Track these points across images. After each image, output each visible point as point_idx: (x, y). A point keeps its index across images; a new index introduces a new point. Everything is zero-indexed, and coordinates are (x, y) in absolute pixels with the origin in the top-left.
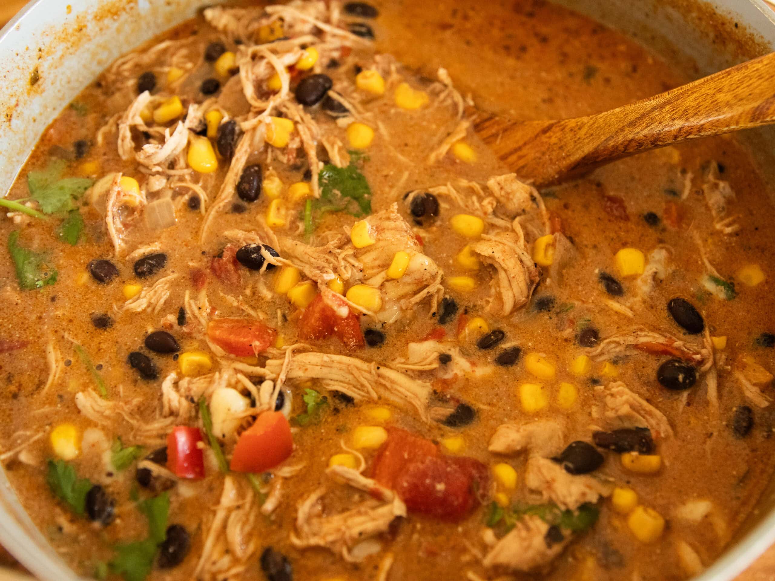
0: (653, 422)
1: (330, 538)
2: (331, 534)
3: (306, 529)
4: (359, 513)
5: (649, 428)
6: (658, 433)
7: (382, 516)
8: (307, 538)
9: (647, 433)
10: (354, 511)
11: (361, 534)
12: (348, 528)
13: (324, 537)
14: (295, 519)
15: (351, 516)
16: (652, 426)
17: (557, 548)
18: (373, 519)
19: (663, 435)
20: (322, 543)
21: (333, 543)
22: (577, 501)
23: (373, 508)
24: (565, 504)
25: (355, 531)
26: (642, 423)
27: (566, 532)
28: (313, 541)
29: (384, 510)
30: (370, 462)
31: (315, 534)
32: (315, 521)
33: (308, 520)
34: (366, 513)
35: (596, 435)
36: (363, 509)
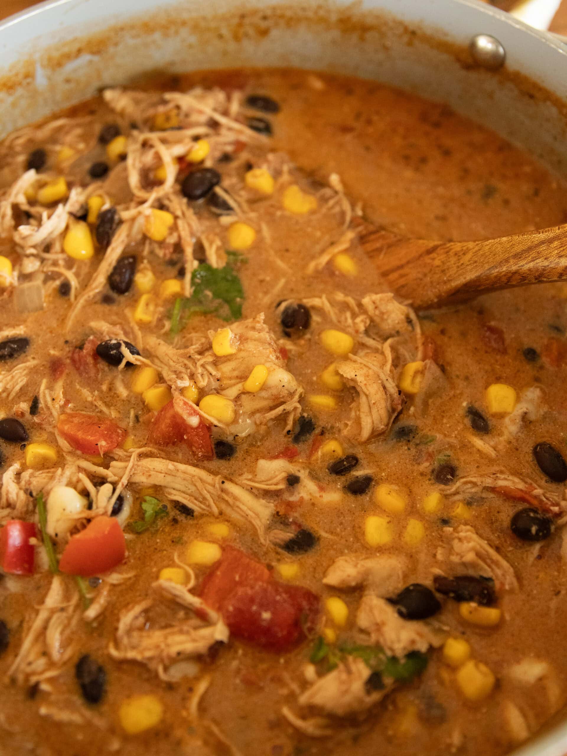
0: (499, 572)
1: (148, 654)
2: (149, 649)
3: (125, 641)
4: (181, 632)
5: (494, 578)
6: (503, 584)
7: (203, 638)
8: (126, 650)
9: (490, 584)
10: (176, 629)
11: (179, 654)
12: (168, 645)
13: (141, 652)
14: (116, 629)
15: (173, 634)
16: (497, 576)
17: (376, 696)
18: (194, 641)
19: (507, 587)
20: (139, 657)
21: (150, 659)
22: (405, 648)
23: (196, 628)
24: (391, 649)
25: (174, 650)
26: (488, 573)
27: (388, 681)
28: (131, 654)
29: (205, 632)
30: (201, 580)
31: (133, 648)
32: (135, 634)
33: (129, 632)
34: (188, 633)
35: (437, 579)
36: (185, 628)
